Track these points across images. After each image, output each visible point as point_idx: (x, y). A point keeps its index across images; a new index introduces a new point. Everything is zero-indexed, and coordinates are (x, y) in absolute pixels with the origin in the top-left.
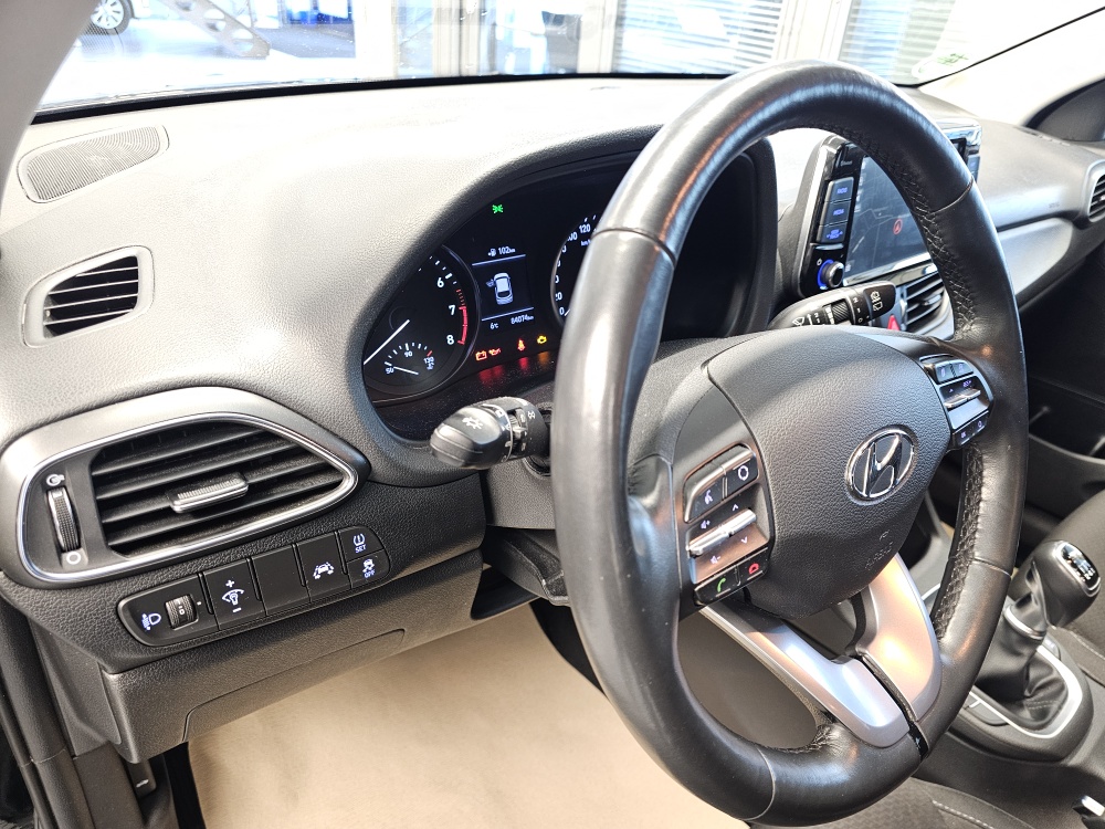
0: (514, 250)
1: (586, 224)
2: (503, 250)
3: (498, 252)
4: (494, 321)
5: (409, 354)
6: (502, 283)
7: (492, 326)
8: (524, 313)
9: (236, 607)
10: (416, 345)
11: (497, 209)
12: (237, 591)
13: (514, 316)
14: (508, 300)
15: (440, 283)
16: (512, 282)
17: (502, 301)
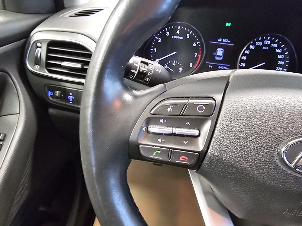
0: (230, 42)
1: (268, 40)
2: (224, 40)
3: (222, 40)
4: (211, 65)
5: (174, 64)
6: (220, 52)
7: (210, 66)
8: (225, 66)
9: (71, 102)
10: (178, 62)
11: (228, 24)
12: (72, 97)
13: (221, 66)
14: (221, 59)
15: (194, 45)
16: (224, 53)
17: (217, 58)
